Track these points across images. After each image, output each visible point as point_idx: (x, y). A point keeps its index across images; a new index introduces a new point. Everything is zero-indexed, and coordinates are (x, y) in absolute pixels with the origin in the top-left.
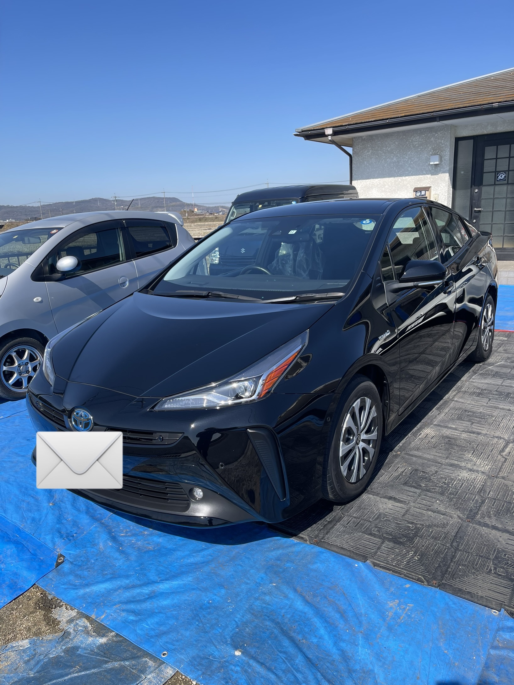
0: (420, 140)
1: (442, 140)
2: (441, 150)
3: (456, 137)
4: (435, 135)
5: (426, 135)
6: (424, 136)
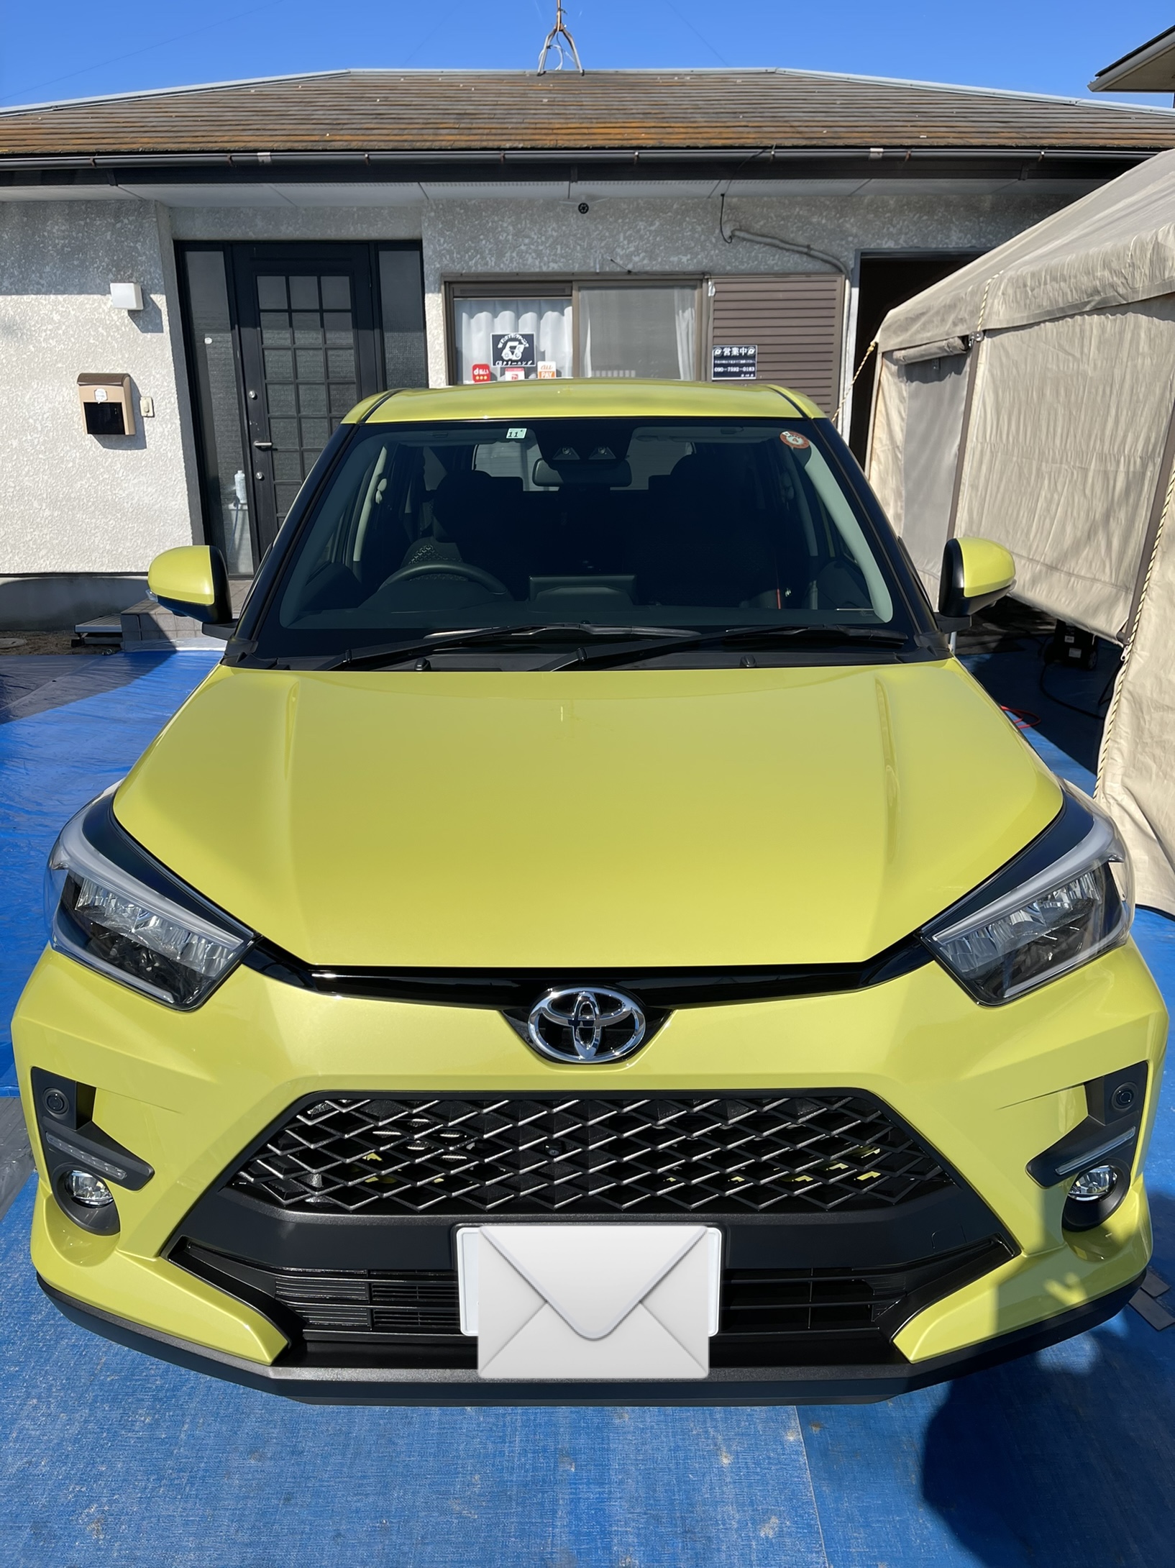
0: (74, 233)
1: (137, 242)
2: (139, 271)
3: (176, 238)
4: (114, 225)
5: (88, 220)
6: (82, 223)
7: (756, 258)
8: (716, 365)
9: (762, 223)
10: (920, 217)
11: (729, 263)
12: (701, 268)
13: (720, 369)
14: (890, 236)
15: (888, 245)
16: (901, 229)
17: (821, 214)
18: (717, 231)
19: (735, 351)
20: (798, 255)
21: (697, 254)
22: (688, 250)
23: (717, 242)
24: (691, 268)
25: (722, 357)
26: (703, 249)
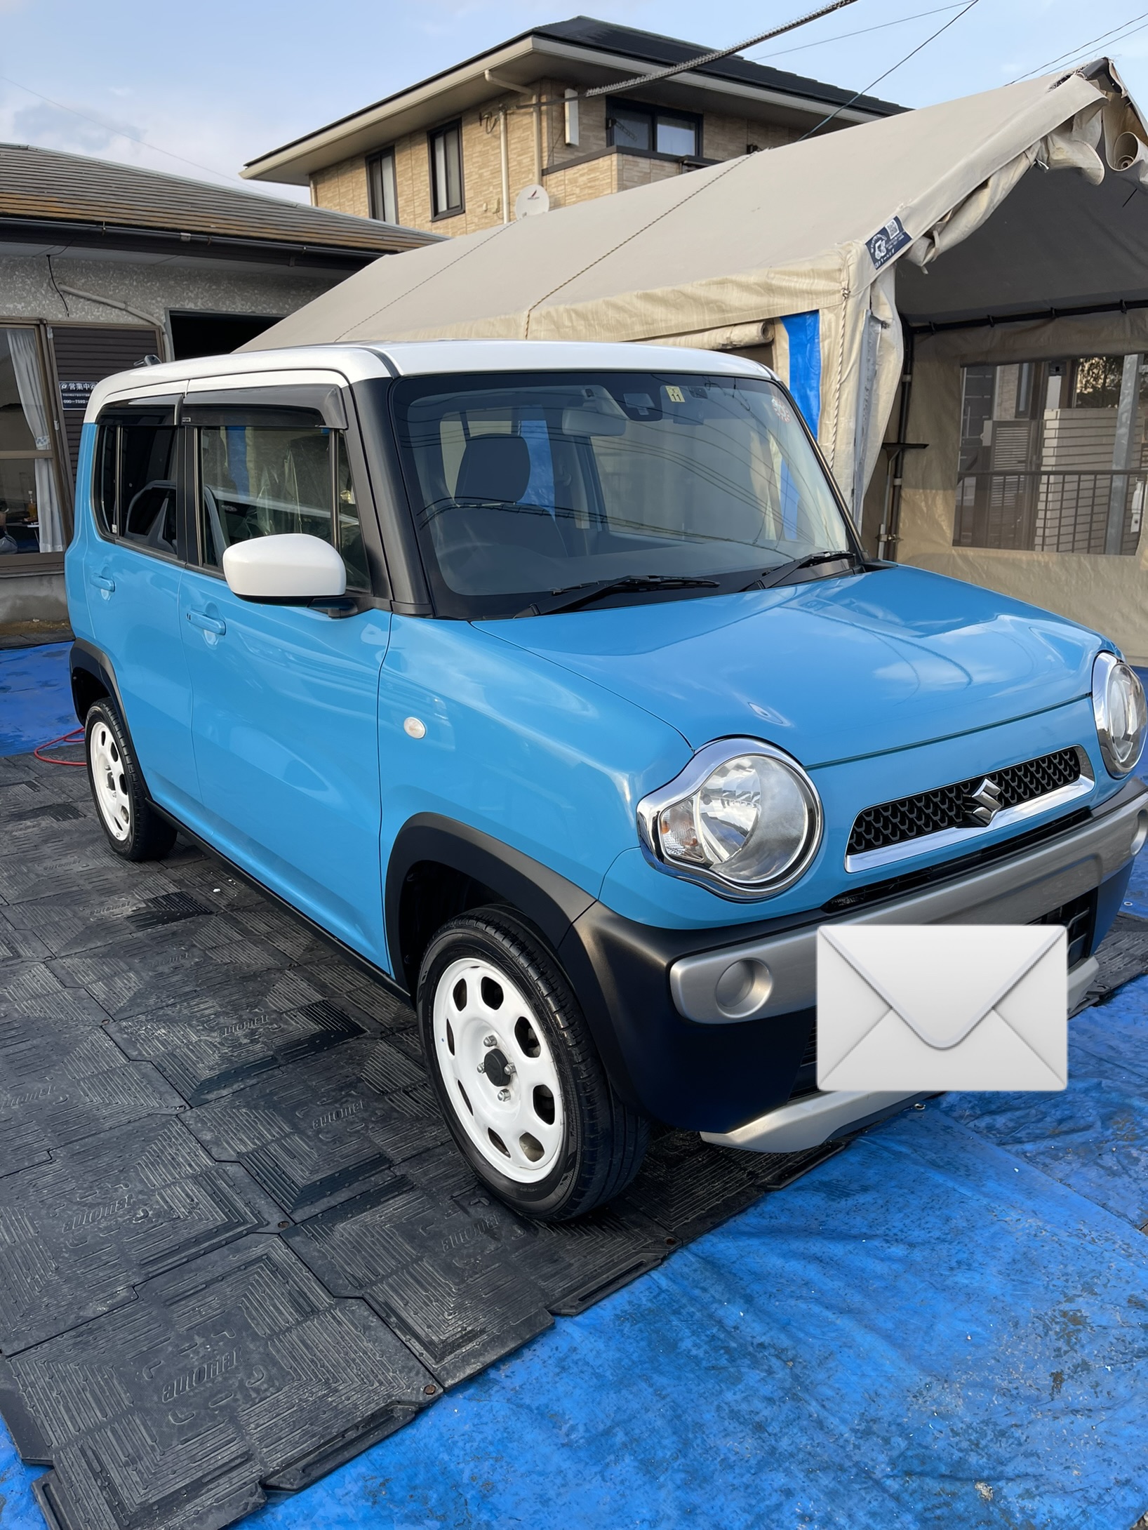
7: (83, 309)
8: (64, 398)
9: (83, 281)
10: (210, 287)
11: (60, 312)
12: (36, 315)
13: (69, 401)
14: (190, 299)
15: (190, 306)
16: (197, 294)
17: (132, 278)
18: (45, 285)
19: (80, 387)
20: (117, 310)
21: (30, 303)
22: (22, 299)
23: (46, 293)
24: (26, 314)
25: (68, 390)
26: (35, 299)
